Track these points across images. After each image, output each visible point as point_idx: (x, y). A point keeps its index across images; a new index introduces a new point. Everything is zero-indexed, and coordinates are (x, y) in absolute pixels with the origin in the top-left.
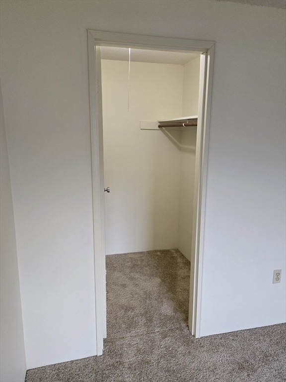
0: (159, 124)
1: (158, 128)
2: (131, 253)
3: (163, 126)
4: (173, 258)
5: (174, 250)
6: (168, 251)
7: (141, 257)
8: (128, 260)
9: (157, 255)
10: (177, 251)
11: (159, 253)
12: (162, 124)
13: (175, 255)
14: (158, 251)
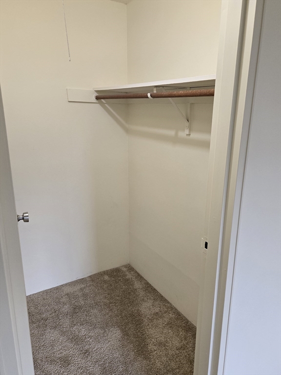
0: (96, 94)
1: (95, 101)
2: (66, 285)
3: (102, 97)
4: (127, 282)
5: (125, 266)
6: (117, 270)
7: (81, 289)
8: (64, 300)
9: (105, 282)
10: (130, 268)
11: (106, 278)
12: (101, 94)
13: (129, 276)
14: (104, 272)
